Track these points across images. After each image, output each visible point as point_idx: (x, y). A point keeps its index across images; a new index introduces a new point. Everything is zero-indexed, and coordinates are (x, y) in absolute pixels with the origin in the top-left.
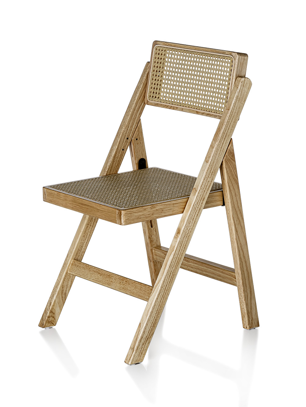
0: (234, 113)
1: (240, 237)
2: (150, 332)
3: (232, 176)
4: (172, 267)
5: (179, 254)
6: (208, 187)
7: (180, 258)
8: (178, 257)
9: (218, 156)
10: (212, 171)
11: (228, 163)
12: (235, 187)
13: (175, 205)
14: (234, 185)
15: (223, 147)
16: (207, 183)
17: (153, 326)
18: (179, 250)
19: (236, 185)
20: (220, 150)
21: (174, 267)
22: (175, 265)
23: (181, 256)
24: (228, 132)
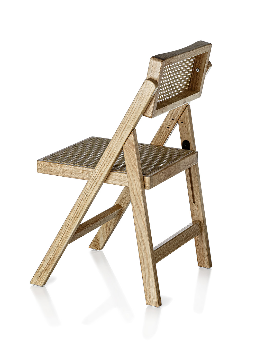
0: (134, 108)
1: (138, 219)
2: (48, 265)
3: (131, 163)
4: (70, 220)
5: (77, 212)
6: (106, 165)
7: (77, 215)
8: (76, 214)
9: (117, 141)
10: (111, 153)
11: (128, 151)
12: (133, 174)
13: (85, 172)
14: (133, 172)
15: (122, 135)
16: (105, 161)
17: (51, 262)
18: (77, 208)
19: (135, 173)
20: (119, 137)
21: (72, 221)
22: (73, 219)
23: (78, 214)
24: (128, 123)
